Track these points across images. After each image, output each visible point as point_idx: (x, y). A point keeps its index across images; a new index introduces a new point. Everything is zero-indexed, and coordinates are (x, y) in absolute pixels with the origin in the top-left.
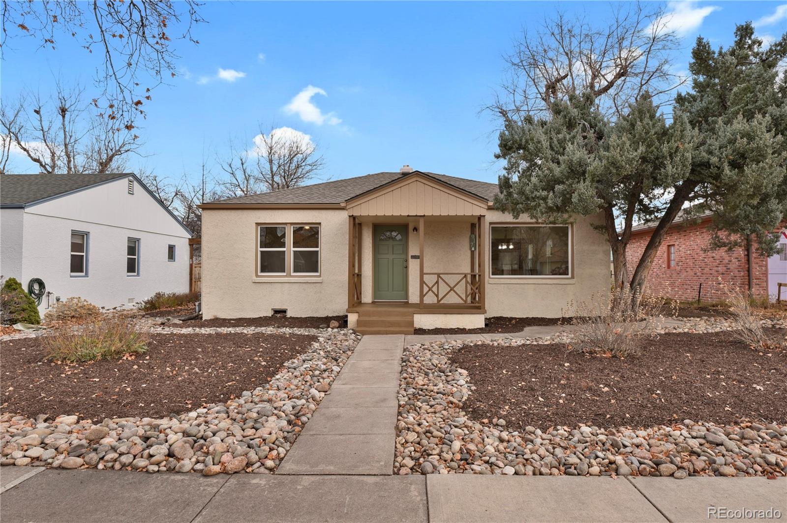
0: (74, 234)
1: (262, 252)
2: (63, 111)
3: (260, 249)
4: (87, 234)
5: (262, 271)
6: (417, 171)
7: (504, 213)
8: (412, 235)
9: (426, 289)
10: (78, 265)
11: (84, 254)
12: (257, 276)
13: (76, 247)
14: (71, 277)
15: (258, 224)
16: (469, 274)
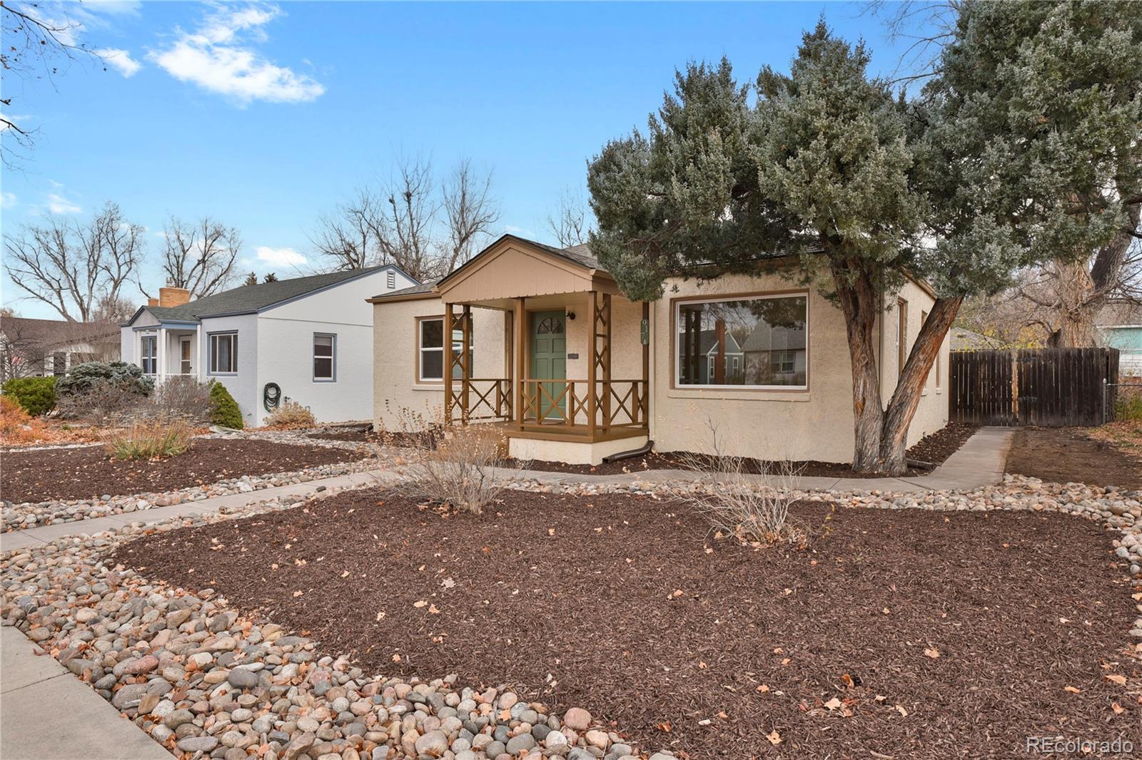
0: (317, 336)
1: (424, 353)
2: (409, 195)
3: (422, 349)
4: (335, 335)
5: (425, 376)
6: (507, 235)
7: (686, 280)
8: (570, 325)
9: (576, 405)
10: (323, 369)
11: (332, 357)
12: (418, 381)
13: (319, 350)
14: (314, 381)
15: (418, 318)
16: (640, 381)
